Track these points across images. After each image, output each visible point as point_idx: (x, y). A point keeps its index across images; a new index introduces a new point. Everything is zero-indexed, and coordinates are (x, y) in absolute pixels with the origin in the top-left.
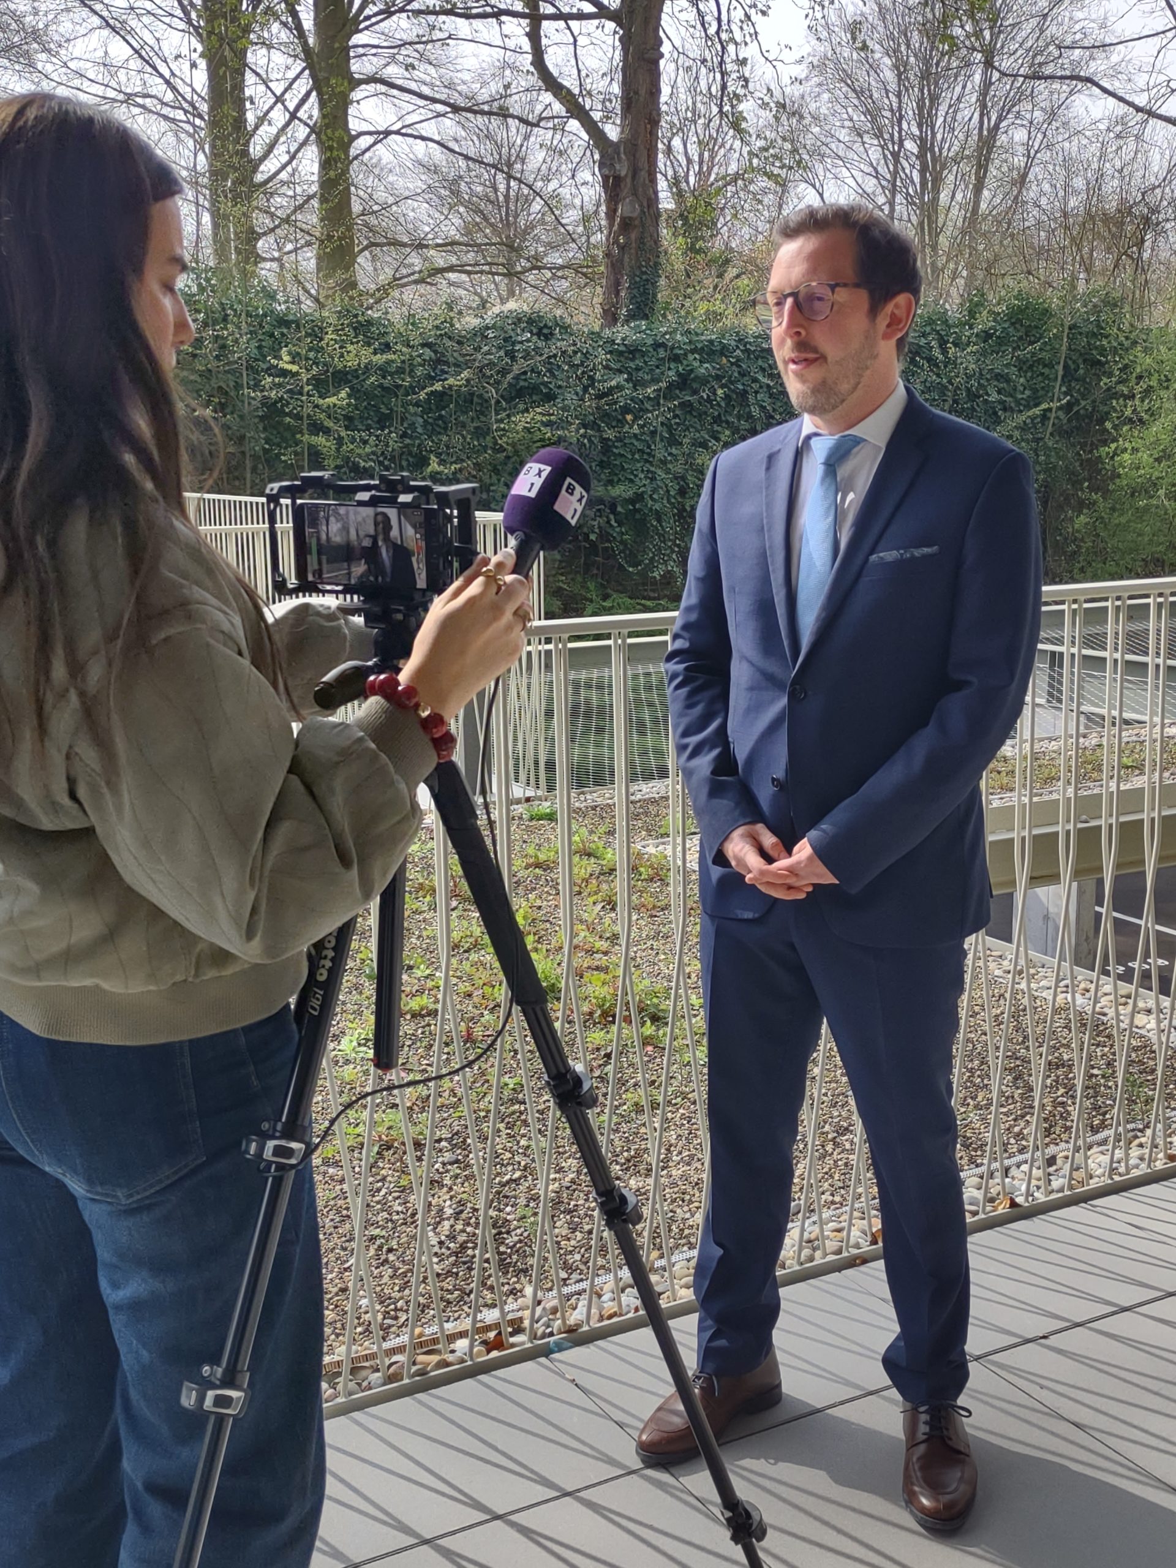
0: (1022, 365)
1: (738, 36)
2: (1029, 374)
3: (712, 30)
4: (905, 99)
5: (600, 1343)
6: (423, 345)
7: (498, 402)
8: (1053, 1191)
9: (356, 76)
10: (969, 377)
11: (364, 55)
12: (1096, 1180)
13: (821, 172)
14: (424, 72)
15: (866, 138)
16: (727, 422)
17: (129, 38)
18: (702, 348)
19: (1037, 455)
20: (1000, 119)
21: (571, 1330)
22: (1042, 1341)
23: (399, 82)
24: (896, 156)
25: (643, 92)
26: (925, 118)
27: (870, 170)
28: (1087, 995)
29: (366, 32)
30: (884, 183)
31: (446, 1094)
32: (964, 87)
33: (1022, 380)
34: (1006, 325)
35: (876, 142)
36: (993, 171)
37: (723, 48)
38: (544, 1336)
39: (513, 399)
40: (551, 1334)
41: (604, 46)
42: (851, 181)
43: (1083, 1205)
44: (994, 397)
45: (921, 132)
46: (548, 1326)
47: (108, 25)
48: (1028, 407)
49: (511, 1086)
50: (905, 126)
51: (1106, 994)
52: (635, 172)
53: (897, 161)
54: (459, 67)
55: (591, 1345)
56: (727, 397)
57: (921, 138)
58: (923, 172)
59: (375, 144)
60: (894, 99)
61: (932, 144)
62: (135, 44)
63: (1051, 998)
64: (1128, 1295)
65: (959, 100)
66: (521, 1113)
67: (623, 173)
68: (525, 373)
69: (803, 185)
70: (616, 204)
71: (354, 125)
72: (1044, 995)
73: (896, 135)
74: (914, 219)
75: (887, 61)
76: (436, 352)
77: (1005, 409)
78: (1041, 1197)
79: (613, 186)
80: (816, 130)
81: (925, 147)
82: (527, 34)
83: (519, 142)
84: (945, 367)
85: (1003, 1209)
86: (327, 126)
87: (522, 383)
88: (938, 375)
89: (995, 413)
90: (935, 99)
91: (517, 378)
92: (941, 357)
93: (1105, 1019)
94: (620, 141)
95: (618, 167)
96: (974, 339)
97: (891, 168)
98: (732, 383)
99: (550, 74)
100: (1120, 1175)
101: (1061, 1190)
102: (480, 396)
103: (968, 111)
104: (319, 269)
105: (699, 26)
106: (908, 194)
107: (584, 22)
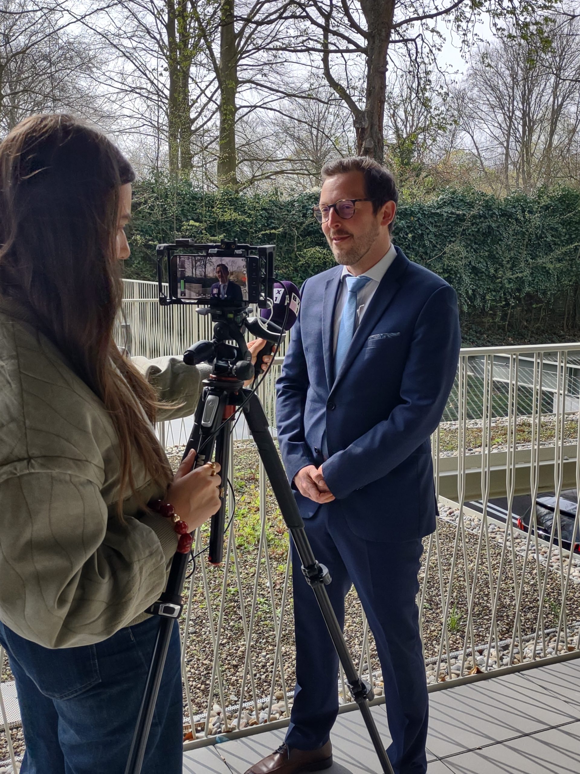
0: (564, 223)
1: (426, 61)
2: (568, 227)
3: (413, 58)
4: (515, 90)
5: (243, 739)
6: (262, 209)
7: (298, 237)
8: (503, 665)
9: (240, 79)
10: (537, 228)
11: (246, 69)
12: (527, 659)
13: (473, 126)
14: (273, 77)
15: (496, 109)
16: (413, 248)
17: (134, 61)
18: (401, 212)
19: (572, 268)
20: (563, 100)
21: (229, 731)
22: (478, 751)
23: (262, 83)
24: (510, 118)
25: (377, 87)
26: (525, 100)
27: (496, 125)
28: (545, 555)
29: (247, 58)
30: (505, 131)
31: (198, 595)
32: (546, 85)
33: (564, 230)
34: (556, 203)
35: (501, 111)
36: (559, 126)
37: (419, 66)
38: (216, 733)
39: (306, 236)
40: (220, 732)
41: (361, 65)
42: (487, 130)
43: (517, 673)
44: (549, 239)
45: (523, 107)
46: (220, 727)
47: (125, 55)
48: (568, 244)
49: (232, 592)
50: (515, 104)
51: (555, 555)
52: (372, 126)
53: (511, 121)
54: (291, 75)
55: (238, 740)
56: (413, 237)
57: (523, 109)
58: (524, 126)
59: (250, 112)
60: (510, 90)
61: (529, 112)
62: (136, 64)
63: (525, 556)
64: (529, 727)
65: (543, 91)
66: (234, 607)
67: (366, 127)
68: (312, 224)
69: (464, 132)
70: (362, 141)
71: (238, 102)
72: (522, 554)
73: (511, 108)
74: (519, 149)
75: (507, 72)
76: (268, 213)
77: (555, 244)
78: (496, 668)
79: (361, 134)
80: (471, 106)
81: (525, 114)
82: (322, 60)
83: (323, 111)
84: (525, 223)
85: (473, 673)
86: (224, 104)
87: (311, 229)
88: (521, 227)
89: (550, 246)
90: (531, 91)
91: (308, 226)
92: (522, 219)
93: (552, 569)
94: (365, 111)
95: (363, 123)
96: (539, 209)
97: (508, 124)
98: (416, 229)
99: (333, 79)
100: (540, 657)
101: (507, 665)
102: (290, 234)
103: (548, 97)
104: (218, 172)
105: (407, 56)
106: (516, 137)
107: (351, 54)
